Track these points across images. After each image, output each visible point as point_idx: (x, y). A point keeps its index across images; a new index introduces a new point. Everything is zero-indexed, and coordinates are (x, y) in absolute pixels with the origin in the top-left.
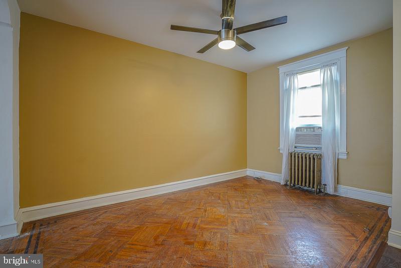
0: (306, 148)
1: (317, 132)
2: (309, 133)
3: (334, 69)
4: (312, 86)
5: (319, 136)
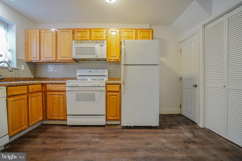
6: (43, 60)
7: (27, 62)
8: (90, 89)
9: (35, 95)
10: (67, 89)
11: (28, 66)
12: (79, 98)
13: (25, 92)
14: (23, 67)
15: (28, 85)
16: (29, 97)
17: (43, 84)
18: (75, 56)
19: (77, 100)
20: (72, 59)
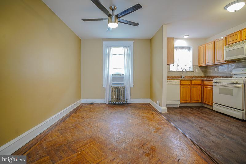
0: (117, 84)
1: (122, 76)
2: (118, 77)
3: (128, 48)
4: (119, 55)
5: (123, 78)
6: (207, 64)
7: (199, 67)
8: (224, 85)
9: (196, 86)
10: (214, 84)
11: (200, 69)
12: (221, 92)
13: (190, 84)
14: (196, 70)
15: (191, 80)
16: (192, 87)
17: (202, 81)
18: (226, 58)
19: (219, 93)
20: (225, 61)
